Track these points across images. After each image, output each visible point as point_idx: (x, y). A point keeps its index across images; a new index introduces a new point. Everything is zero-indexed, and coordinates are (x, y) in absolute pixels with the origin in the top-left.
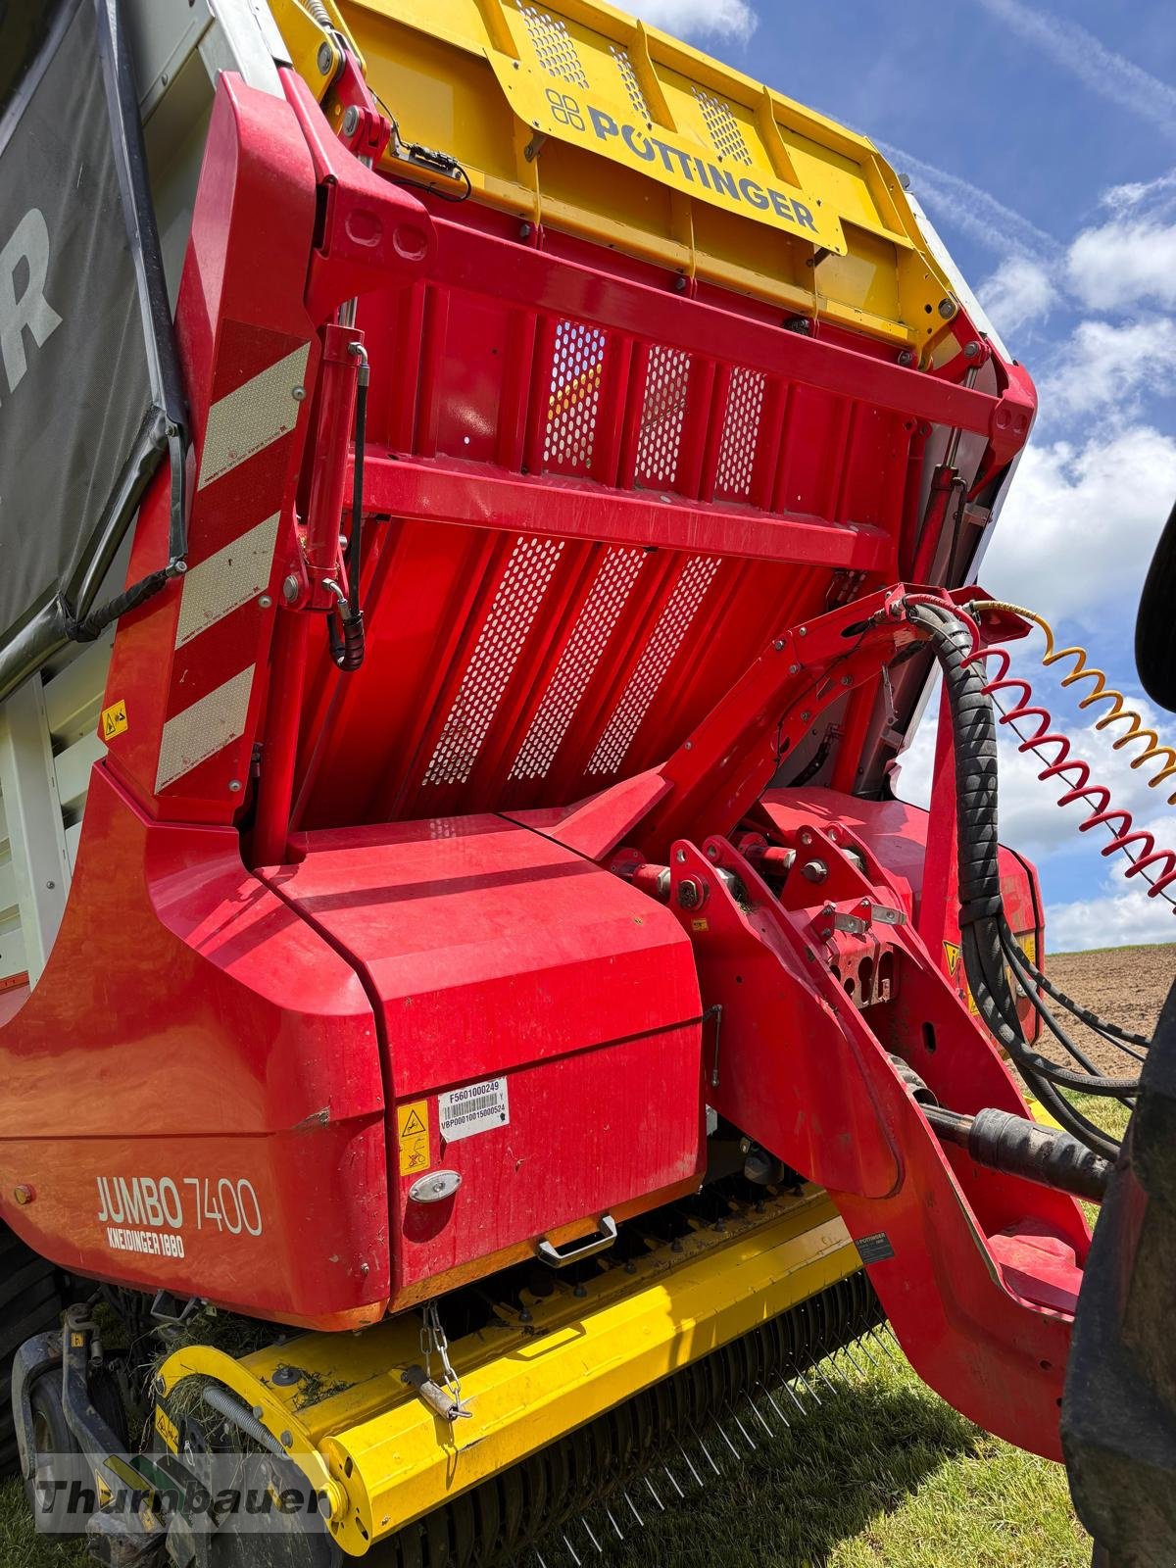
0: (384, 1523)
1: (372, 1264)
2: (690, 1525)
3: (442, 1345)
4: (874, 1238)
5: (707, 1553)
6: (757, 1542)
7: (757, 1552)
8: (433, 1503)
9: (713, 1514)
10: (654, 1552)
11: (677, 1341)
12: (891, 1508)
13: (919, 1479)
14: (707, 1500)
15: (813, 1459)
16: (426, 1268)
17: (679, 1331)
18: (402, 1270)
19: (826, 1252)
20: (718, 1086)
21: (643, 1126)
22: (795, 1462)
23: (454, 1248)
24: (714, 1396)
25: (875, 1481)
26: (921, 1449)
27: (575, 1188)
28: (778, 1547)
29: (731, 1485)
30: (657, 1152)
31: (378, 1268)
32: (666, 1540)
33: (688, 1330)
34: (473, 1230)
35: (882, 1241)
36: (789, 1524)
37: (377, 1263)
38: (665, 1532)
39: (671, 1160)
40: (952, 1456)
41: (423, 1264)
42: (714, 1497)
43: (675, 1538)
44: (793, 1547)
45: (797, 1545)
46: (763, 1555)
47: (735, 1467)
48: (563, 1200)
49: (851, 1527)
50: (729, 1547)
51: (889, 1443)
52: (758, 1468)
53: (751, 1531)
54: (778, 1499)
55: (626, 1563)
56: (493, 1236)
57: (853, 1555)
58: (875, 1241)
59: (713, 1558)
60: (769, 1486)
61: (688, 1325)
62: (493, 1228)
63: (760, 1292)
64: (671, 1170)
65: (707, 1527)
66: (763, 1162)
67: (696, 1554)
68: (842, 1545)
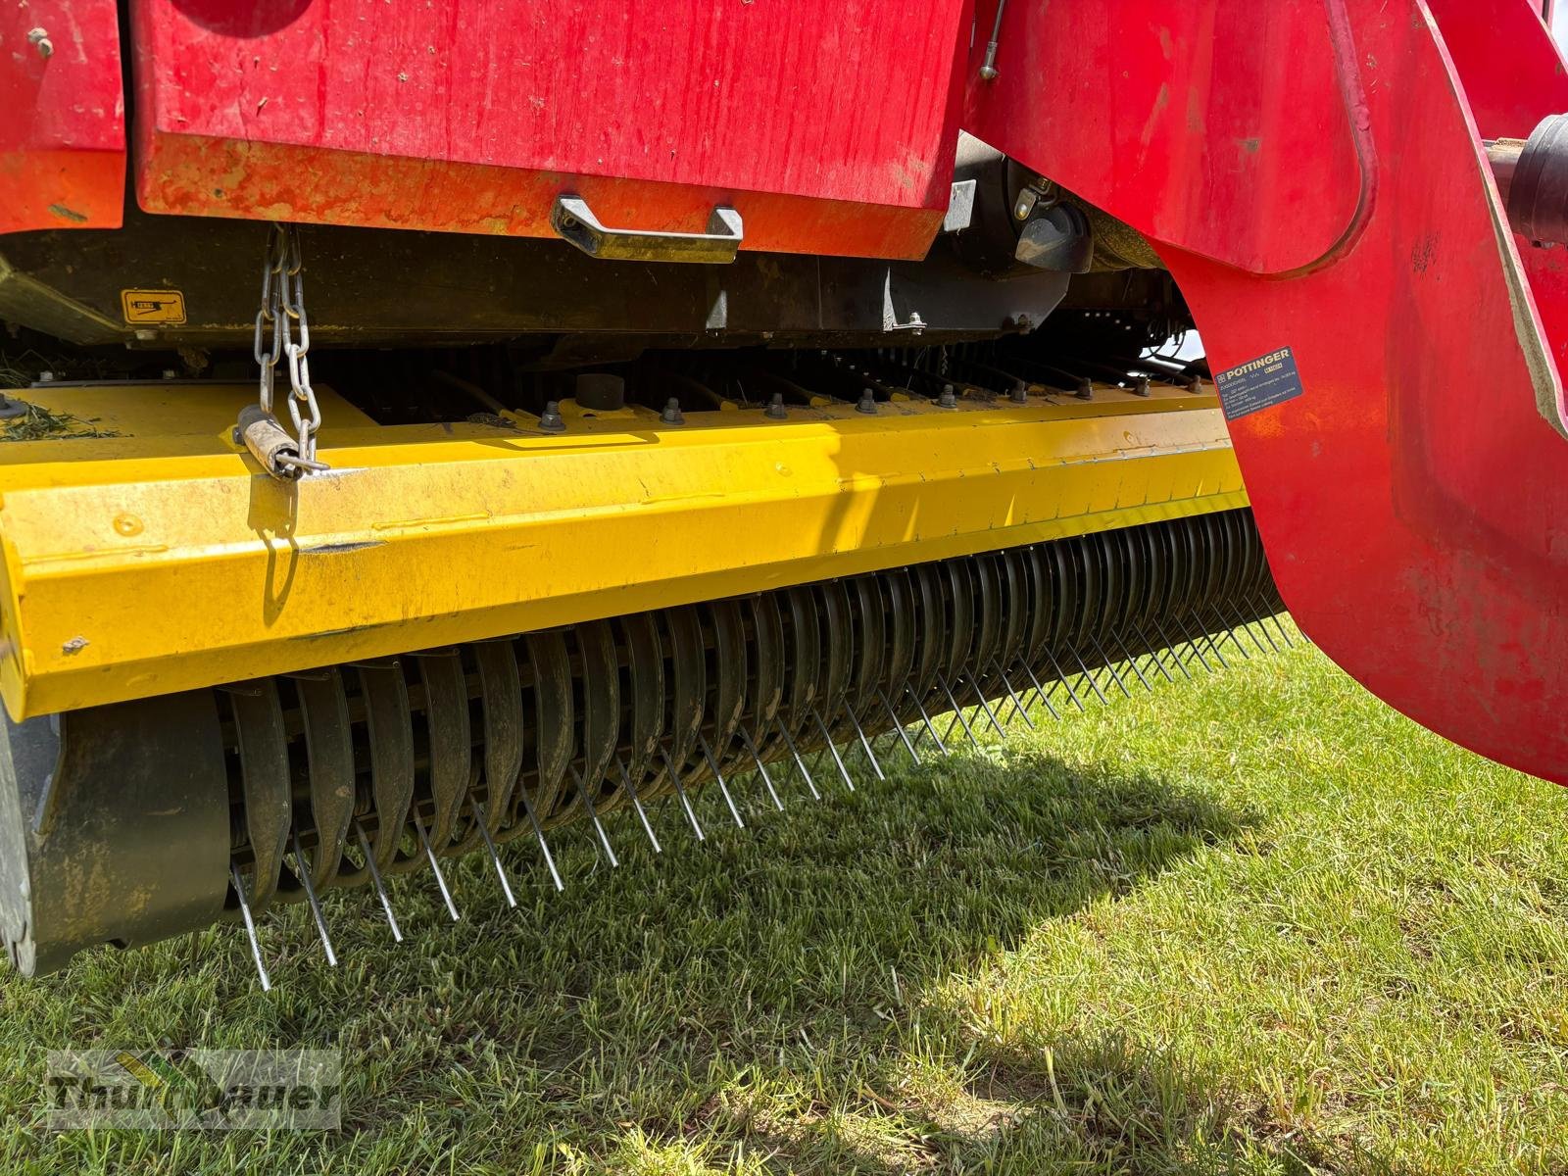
0: (70, 651)
1: (60, 36)
2: (830, 881)
3: (296, 339)
4: (1260, 363)
5: (849, 914)
6: (923, 907)
7: (921, 921)
8: (222, 644)
9: (865, 872)
10: (774, 905)
11: (842, 502)
12: (1121, 890)
13: (1164, 863)
14: (860, 856)
15: (1011, 828)
16: (233, 111)
17: (847, 487)
18: (155, 82)
19: (1130, 455)
20: (991, 81)
21: (831, 42)
22: (987, 829)
23: (322, 96)
24: (893, 673)
25: (1098, 860)
26: (1166, 831)
27: (658, 102)
28: (952, 918)
29: (895, 846)
30: (852, 117)
31: (83, 58)
32: (795, 894)
33: (865, 493)
34: (379, 72)
35: (1279, 366)
36: (972, 893)
37: (78, 39)
38: (795, 884)
39: (879, 154)
40: (1211, 842)
41: (227, 95)
42: (868, 853)
43: (807, 892)
44: (974, 920)
45: (980, 920)
46: (930, 924)
47: (903, 827)
48: (629, 119)
49: (1063, 906)
50: (881, 910)
51: (1119, 823)
52: (934, 832)
53: (916, 895)
54: (957, 865)
55: (732, 913)
56: (437, 118)
57: (1063, 939)
58: (1262, 368)
59: (857, 920)
60: (946, 849)
61: (867, 484)
62: (437, 98)
63: (1008, 474)
64: (877, 171)
65: (854, 886)
66: (1058, 226)
67: (834, 914)
68: (1048, 923)
